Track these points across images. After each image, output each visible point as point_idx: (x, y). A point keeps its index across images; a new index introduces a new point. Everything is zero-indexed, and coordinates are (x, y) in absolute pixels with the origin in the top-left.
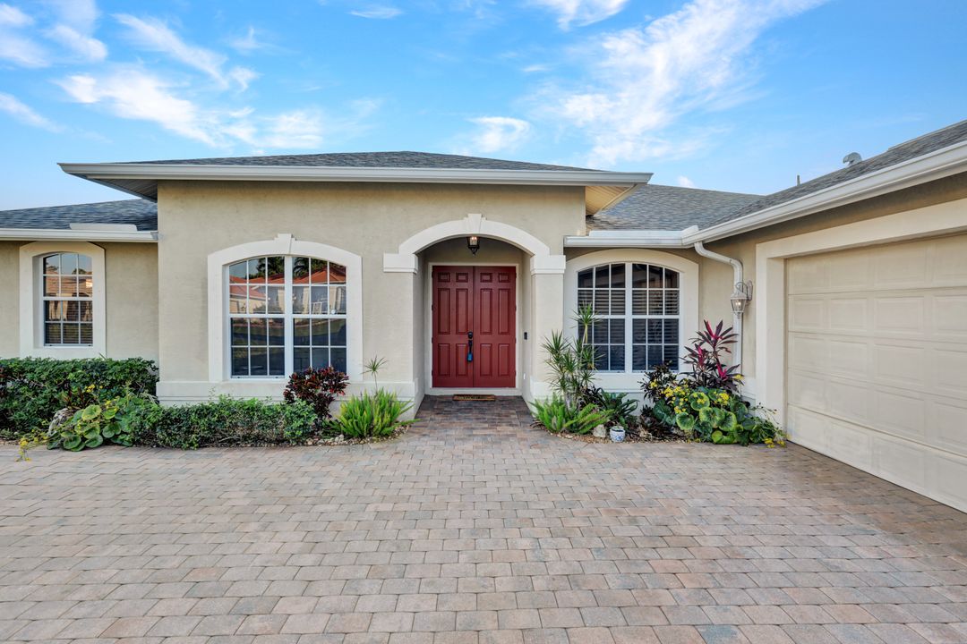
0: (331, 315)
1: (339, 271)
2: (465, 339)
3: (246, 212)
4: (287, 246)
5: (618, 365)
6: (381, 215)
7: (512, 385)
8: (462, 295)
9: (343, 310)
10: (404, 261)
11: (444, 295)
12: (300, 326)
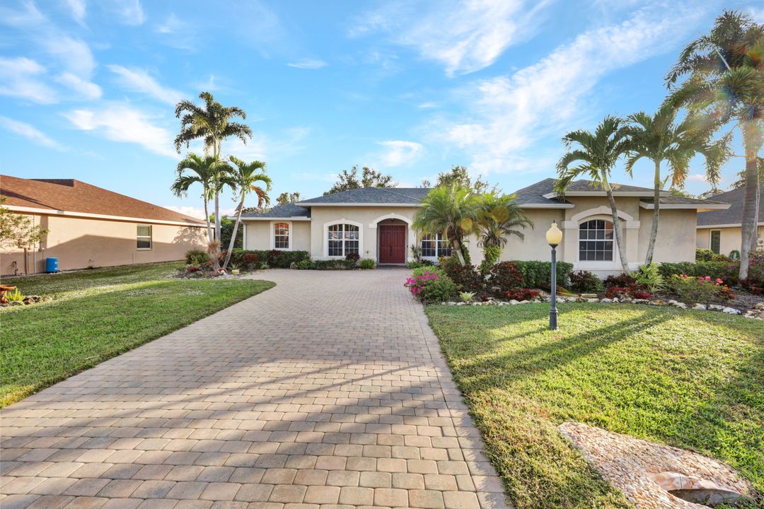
0: (355, 240)
1: (357, 229)
2: (389, 248)
3: (333, 214)
4: (343, 221)
5: (434, 255)
6: (368, 214)
7: (404, 262)
8: (389, 235)
9: (357, 238)
10: (374, 225)
11: (383, 235)
12: (346, 242)
